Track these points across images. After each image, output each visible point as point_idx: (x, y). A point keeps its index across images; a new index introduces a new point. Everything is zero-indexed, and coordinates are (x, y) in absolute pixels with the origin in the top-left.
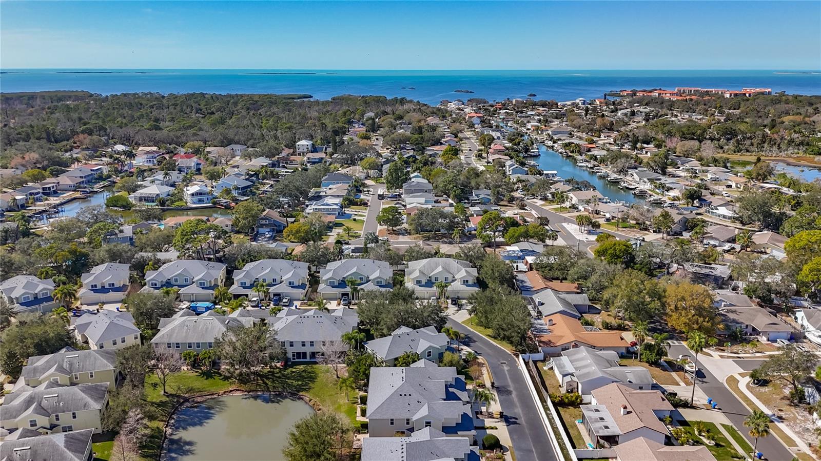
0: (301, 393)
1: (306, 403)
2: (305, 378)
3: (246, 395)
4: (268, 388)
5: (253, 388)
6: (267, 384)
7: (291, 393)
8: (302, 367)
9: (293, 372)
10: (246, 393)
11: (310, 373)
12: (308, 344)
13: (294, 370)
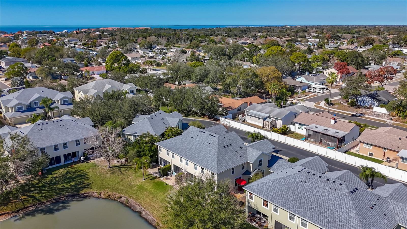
0: (83, 192)
1: (98, 198)
2: (75, 178)
3: (15, 216)
4: (39, 200)
5: (20, 205)
6: (34, 197)
7: (71, 196)
8: (61, 170)
9: (56, 177)
10: (14, 214)
11: (75, 172)
12: (61, 148)
13: (55, 175)
